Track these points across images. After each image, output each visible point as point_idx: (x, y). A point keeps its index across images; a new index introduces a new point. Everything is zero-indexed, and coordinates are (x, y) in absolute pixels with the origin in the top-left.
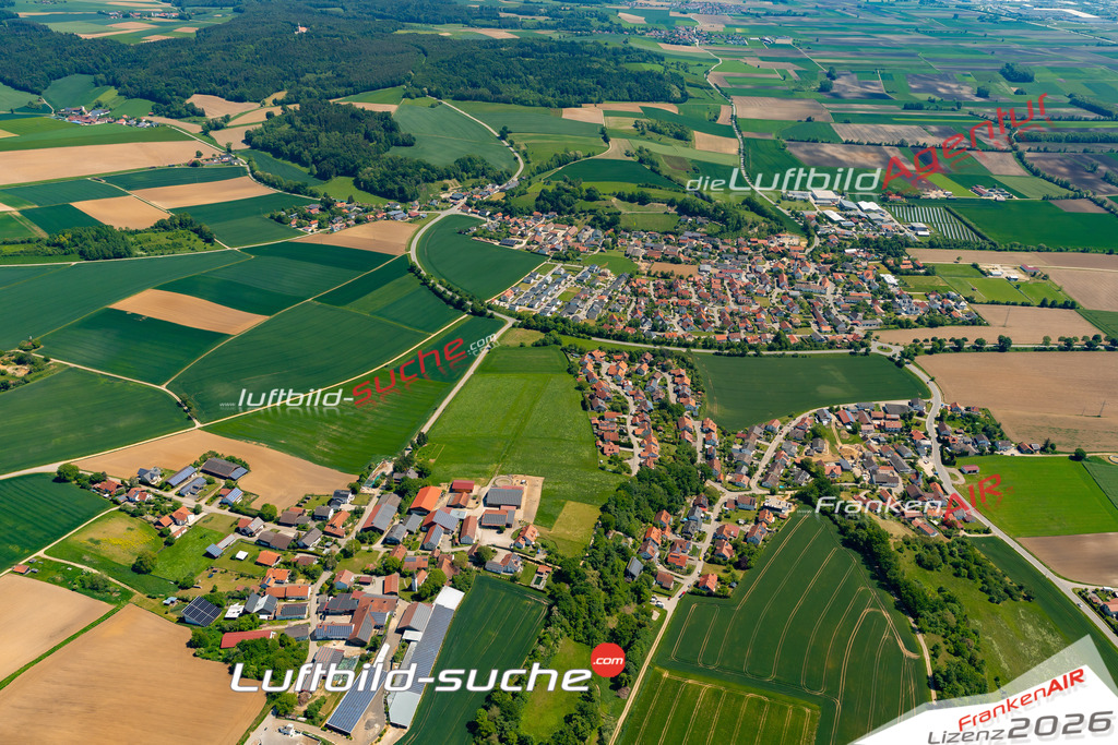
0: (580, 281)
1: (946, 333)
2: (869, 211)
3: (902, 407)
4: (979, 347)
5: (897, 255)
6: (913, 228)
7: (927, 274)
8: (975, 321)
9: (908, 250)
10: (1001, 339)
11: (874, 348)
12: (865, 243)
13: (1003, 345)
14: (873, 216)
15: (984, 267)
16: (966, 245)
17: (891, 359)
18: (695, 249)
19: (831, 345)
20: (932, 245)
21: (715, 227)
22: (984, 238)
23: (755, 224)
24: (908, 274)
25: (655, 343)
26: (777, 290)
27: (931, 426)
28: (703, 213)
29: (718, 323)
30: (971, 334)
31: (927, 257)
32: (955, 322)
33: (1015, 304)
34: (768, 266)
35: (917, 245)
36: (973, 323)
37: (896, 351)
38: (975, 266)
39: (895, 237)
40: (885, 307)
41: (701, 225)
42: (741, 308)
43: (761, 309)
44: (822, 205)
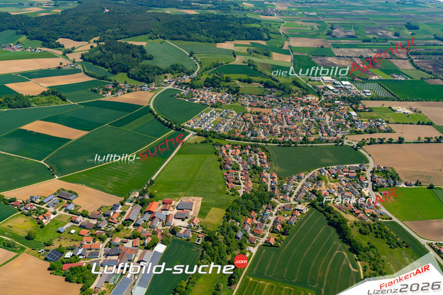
0: (222, 116)
1: (376, 136)
2: (346, 85)
3: (356, 167)
4: (390, 142)
5: (357, 103)
6: (364, 92)
7: (369, 111)
8: (389, 131)
9: (362, 101)
10: (400, 138)
11: (345, 142)
12: (343, 98)
13: (401, 141)
14: (347, 87)
15: (394, 108)
16: (387, 99)
17: (352, 147)
18: (271, 102)
19: (327, 141)
20: (372, 99)
21: (280, 93)
22: (394, 96)
23: (296, 91)
24: (361, 111)
25: (252, 141)
26: (305, 119)
27: (368, 175)
28: (275, 87)
29: (280, 133)
30: (387, 136)
31: (370, 104)
32: (381, 131)
33: (406, 124)
34: (302, 108)
35: (366, 99)
36: (388, 132)
37: (355, 144)
38: (390, 108)
39: (356, 96)
40: (351, 125)
41: (274, 92)
42: (289, 126)
43: (298, 127)
44: (326, 83)
